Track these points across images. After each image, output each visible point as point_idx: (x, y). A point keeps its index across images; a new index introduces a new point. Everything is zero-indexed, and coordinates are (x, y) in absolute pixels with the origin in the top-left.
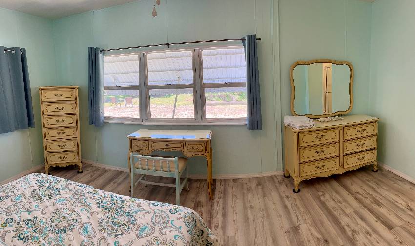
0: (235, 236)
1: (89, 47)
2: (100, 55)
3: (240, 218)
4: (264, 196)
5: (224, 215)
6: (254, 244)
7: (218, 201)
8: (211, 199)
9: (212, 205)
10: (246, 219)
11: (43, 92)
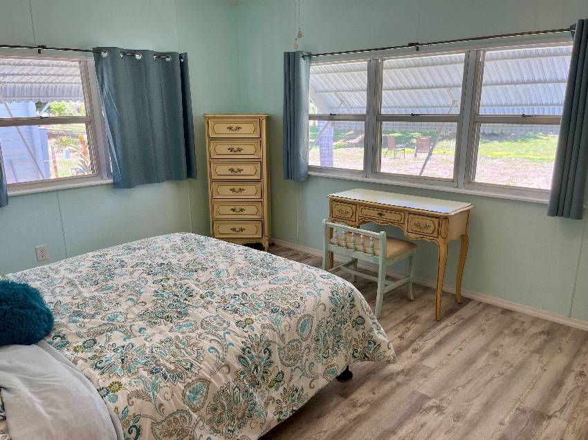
0: (432, 370)
1: (285, 53)
2: (303, 63)
3: (462, 356)
4: (538, 351)
5: (440, 344)
6: (454, 390)
7: (447, 326)
8: (438, 320)
9: (433, 327)
10: (471, 362)
11: (210, 122)
